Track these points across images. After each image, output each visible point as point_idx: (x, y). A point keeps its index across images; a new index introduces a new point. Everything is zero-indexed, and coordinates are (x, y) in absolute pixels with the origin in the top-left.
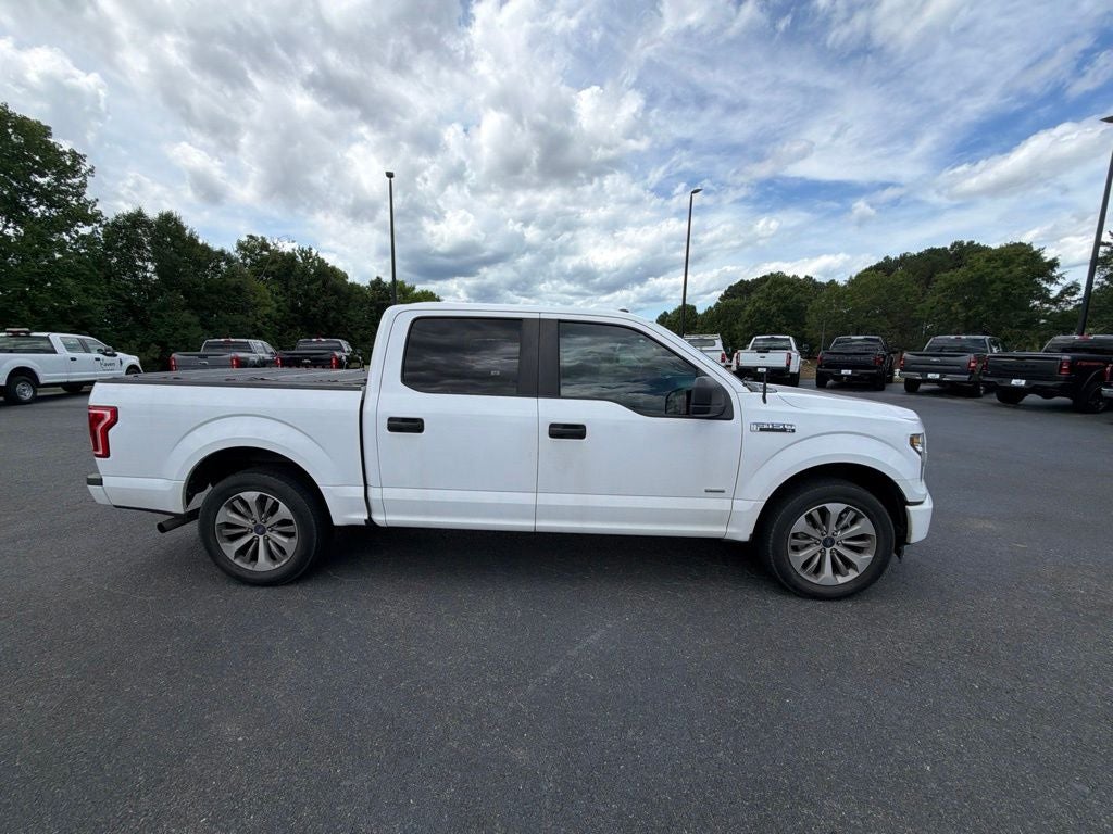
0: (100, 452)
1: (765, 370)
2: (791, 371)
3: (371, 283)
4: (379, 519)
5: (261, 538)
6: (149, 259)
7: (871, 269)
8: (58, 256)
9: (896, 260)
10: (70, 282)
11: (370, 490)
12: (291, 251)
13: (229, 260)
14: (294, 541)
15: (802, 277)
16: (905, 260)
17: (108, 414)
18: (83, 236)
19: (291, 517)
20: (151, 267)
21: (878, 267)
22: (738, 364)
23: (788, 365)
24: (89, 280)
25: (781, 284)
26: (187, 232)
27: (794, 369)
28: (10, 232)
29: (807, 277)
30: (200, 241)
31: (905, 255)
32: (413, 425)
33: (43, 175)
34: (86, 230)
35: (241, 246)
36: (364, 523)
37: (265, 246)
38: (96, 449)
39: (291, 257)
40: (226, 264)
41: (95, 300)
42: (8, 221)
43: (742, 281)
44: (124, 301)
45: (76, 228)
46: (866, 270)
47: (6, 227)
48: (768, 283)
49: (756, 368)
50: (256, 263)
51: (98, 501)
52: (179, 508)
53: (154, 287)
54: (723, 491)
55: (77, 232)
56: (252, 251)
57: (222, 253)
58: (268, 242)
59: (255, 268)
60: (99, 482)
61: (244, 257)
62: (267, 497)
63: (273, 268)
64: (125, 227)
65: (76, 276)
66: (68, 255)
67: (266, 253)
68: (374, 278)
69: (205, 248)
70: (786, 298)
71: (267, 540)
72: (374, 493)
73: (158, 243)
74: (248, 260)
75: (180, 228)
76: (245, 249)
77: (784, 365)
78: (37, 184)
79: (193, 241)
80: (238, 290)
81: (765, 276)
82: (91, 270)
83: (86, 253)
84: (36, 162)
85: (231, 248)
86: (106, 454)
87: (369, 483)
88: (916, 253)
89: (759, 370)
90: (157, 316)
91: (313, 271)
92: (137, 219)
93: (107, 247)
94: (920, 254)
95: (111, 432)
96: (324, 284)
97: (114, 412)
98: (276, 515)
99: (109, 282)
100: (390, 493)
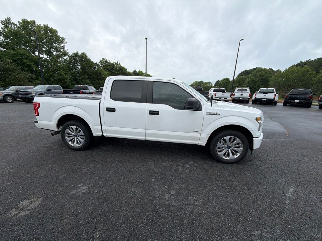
0: (37, 114)
1: (265, 100)
2: (275, 100)
3: (133, 71)
4: (105, 135)
5: (76, 138)
6: (79, 65)
7: (294, 65)
8: (59, 65)
9: (305, 62)
10: (62, 71)
11: (103, 127)
12: (113, 62)
13: (98, 65)
14: (84, 140)
15: (268, 68)
16: (308, 62)
17: (38, 104)
18: (65, 60)
19: (83, 134)
20: (79, 67)
21: (297, 65)
22: (255, 97)
23: (274, 98)
24: (66, 71)
25: (261, 71)
26: (88, 58)
27: (276, 99)
28: (48, 59)
29: (270, 68)
30: (91, 60)
31: (308, 60)
32: (113, 110)
33: (56, 44)
34: (65, 58)
35: (101, 61)
36: (101, 136)
37: (106, 61)
38: (36, 114)
39: (113, 65)
40: (97, 67)
41: (67, 76)
42: (48, 56)
43: (246, 70)
44: (74, 76)
45: (63, 57)
46: (292, 66)
47: (48, 57)
48: (256, 71)
49: (262, 99)
50: (104, 66)
51: (37, 127)
52: (56, 130)
53: (80, 73)
54: (198, 131)
55: (63, 58)
56: (103, 63)
57: (96, 63)
58: (107, 60)
59: (104, 68)
60: (37, 122)
61: (101, 64)
62: (78, 128)
63: (108, 67)
64: (74, 56)
65: (63, 70)
66: (61, 65)
67: (106, 63)
68: (134, 70)
69: (92, 62)
70: (262, 75)
71: (77, 139)
72: (103, 128)
73: (81, 61)
74: (102, 65)
75: (86, 57)
76: (102, 62)
77: (273, 98)
78: (54, 46)
79: (89, 60)
80: (100, 74)
81: (254, 68)
82: (66, 69)
83: (65, 64)
84: (54, 40)
85: (98, 62)
86: (38, 115)
87: (102, 125)
88: (313, 60)
89: (263, 99)
90: (81, 81)
91: (118, 68)
92: (76, 55)
93: (70, 62)
94: (315, 60)
95: (39, 109)
96: (121, 72)
97: (39, 104)
98: (80, 133)
99: (70, 72)
100: (107, 128)
